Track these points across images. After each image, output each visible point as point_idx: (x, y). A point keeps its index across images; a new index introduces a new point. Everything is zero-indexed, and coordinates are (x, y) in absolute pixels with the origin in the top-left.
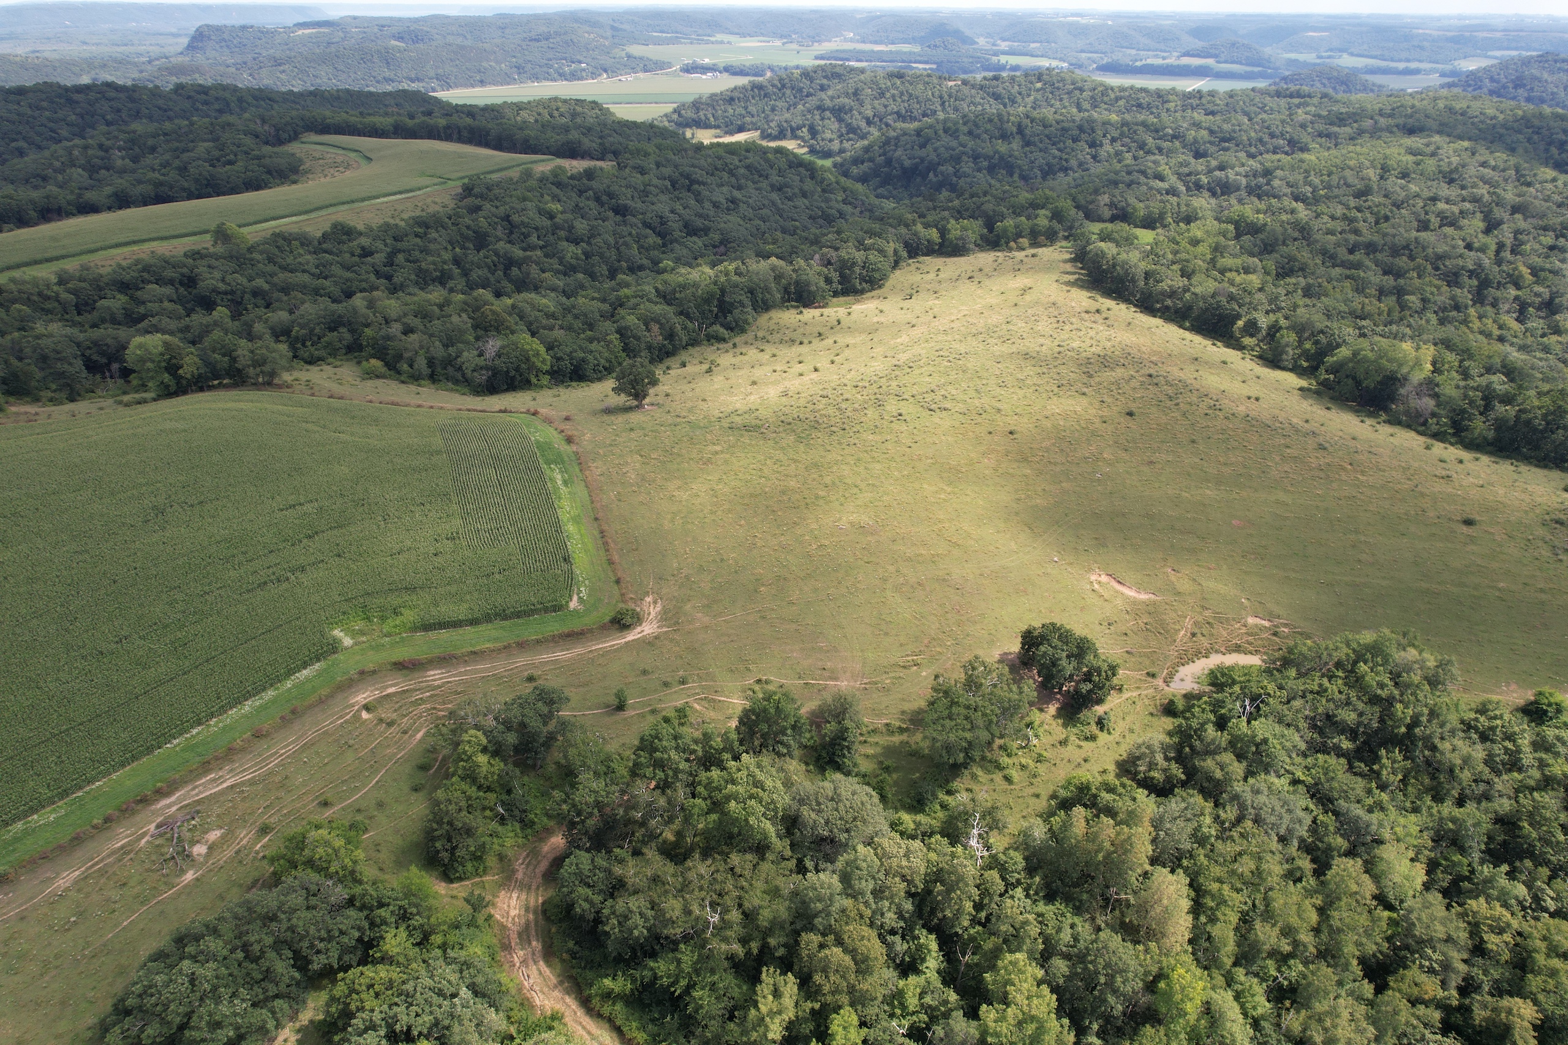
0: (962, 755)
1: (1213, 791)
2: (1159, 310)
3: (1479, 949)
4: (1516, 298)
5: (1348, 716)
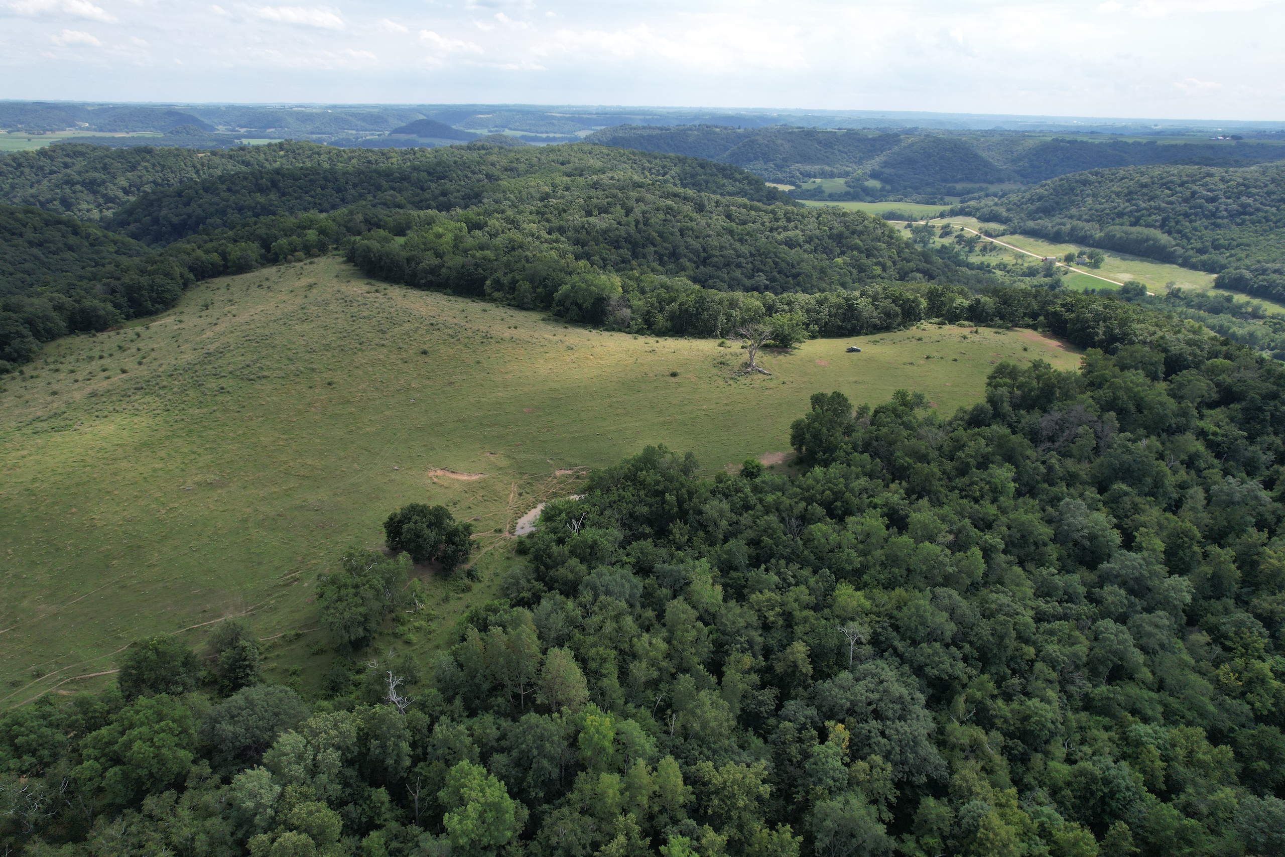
1: (571, 590)
5: (645, 510)
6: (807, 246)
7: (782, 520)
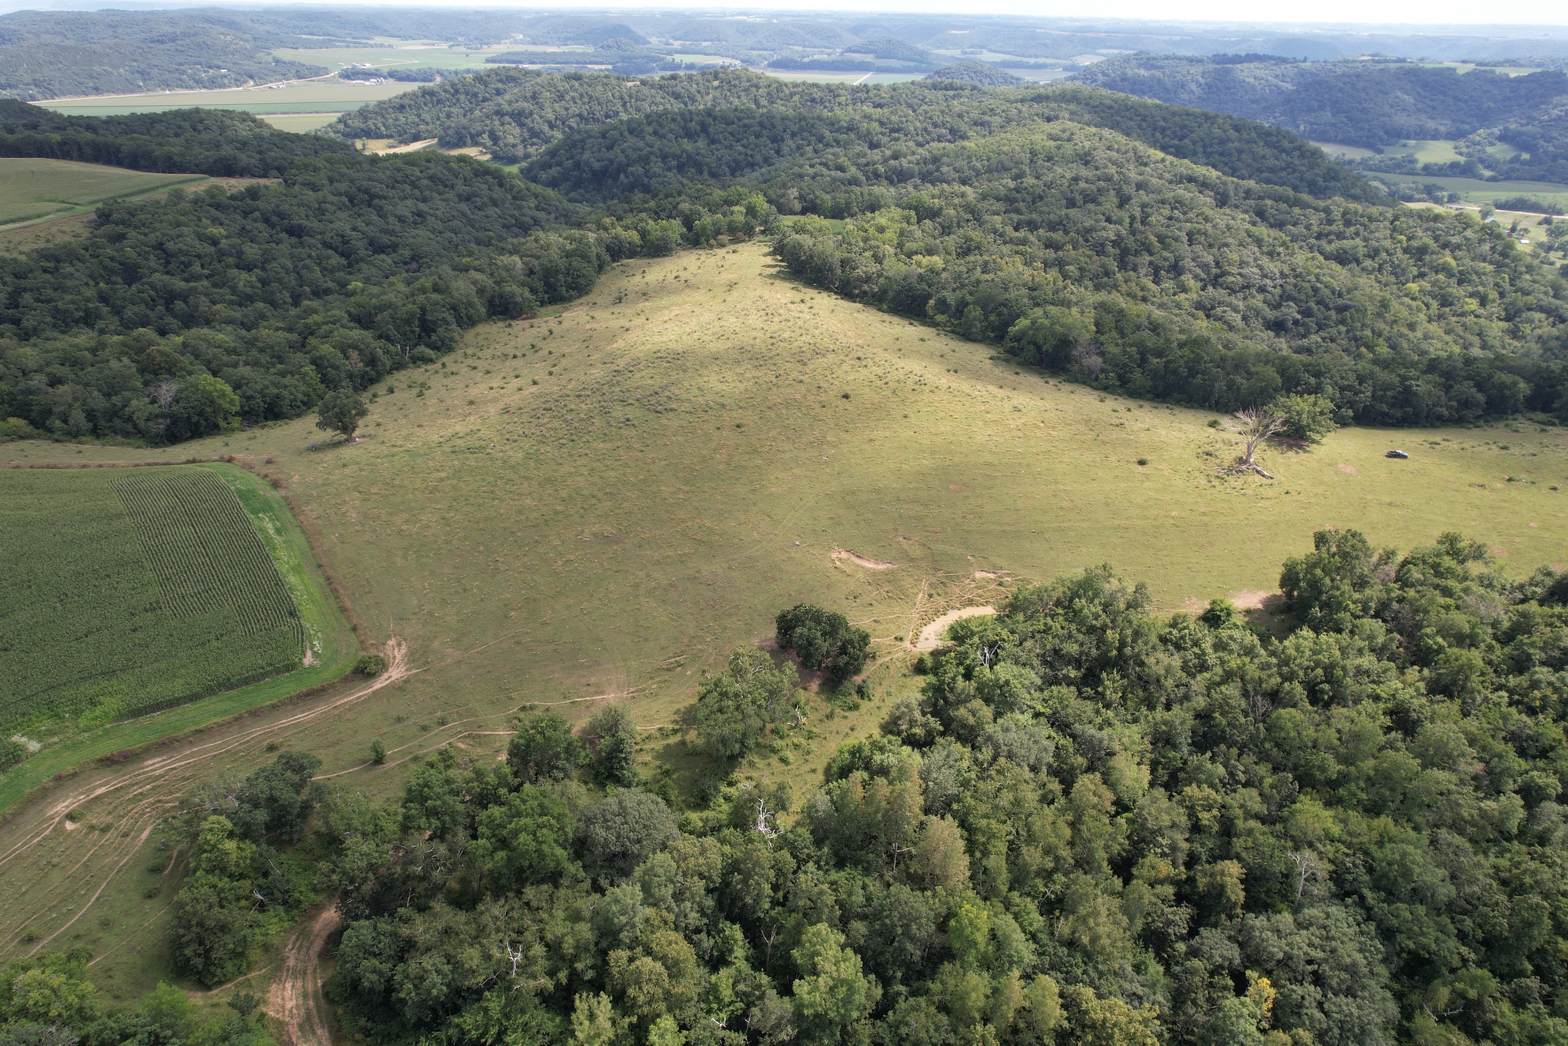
0: (737, 746)
1: (969, 736)
2: (858, 296)
3: (1196, 828)
4: (1151, 263)
5: (1072, 648)
6: (1368, 263)
7: (1245, 694)
